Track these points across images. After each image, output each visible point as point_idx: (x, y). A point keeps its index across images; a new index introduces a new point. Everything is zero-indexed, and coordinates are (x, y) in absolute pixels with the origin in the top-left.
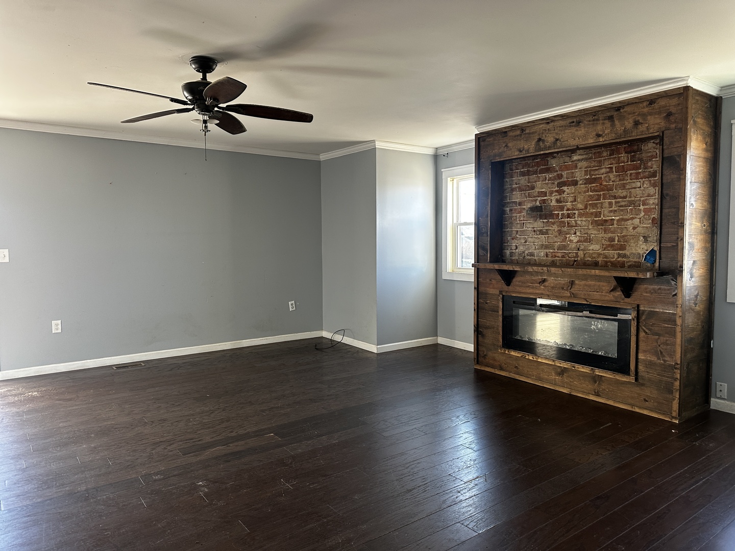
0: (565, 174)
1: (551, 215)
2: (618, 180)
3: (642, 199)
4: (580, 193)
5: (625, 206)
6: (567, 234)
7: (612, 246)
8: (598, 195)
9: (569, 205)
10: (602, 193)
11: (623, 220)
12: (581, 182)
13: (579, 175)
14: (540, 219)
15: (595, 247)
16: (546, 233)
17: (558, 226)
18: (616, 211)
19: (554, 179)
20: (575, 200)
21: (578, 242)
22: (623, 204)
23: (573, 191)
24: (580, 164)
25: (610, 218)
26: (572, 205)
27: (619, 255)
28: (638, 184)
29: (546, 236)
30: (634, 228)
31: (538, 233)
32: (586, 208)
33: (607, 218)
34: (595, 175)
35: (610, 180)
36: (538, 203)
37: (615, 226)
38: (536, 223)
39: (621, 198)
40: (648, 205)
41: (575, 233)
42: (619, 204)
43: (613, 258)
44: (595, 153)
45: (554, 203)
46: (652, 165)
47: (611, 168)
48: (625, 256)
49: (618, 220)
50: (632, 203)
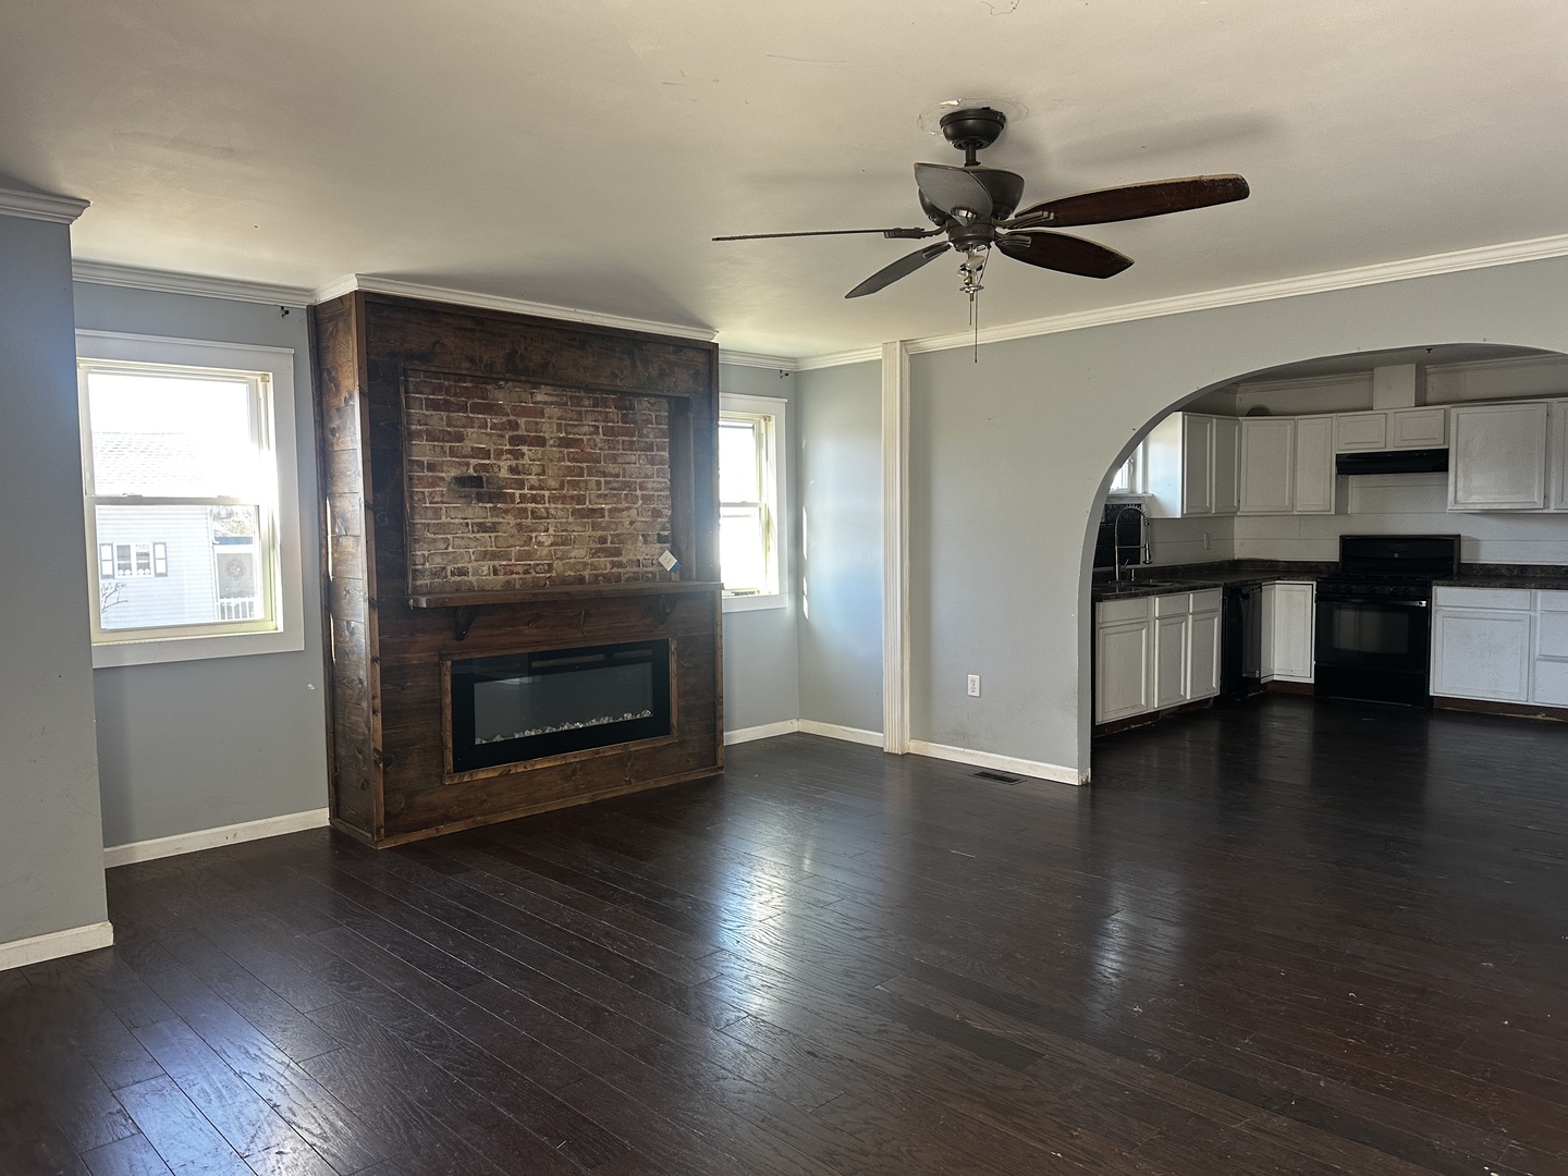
0: (522, 421)
1: (502, 497)
2: (606, 447)
3: (638, 480)
4: (551, 460)
5: (618, 489)
6: (531, 531)
7: (604, 550)
8: (580, 467)
9: (533, 478)
10: (584, 465)
11: (616, 509)
12: (552, 442)
13: (549, 430)
14: (479, 501)
15: (579, 553)
16: (493, 528)
17: (515, 516)
18: (606, 495)
19: (502, 427)
20: (543, 473)
21: (551, 545)
22: (615, 485)
23: (540, 456)
24: (548, 411)
25: (599, 506)
26: (540, 480)
27: (614, 564)
28: (633, 458)
29: (493, 535)
30: (631, 523)
31: (475, 530)
32: (562, 488)
33: (595, 507)
34: (574, 434)
35: (596, 446)
36: (471, 471)
37: (607, 518)
38: (470, 510)
39: (612, 475)
40: (646, 489)
41: (547, 531)
42: (610, 486)
43: (606, 569)
44: (571, 397)
45: (504, 473)
46: (648, 433)
47: (597, 427)
48: (620, 565)
49: (610, 510)
50: (626, 485)
